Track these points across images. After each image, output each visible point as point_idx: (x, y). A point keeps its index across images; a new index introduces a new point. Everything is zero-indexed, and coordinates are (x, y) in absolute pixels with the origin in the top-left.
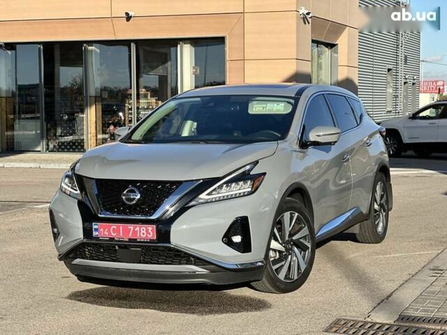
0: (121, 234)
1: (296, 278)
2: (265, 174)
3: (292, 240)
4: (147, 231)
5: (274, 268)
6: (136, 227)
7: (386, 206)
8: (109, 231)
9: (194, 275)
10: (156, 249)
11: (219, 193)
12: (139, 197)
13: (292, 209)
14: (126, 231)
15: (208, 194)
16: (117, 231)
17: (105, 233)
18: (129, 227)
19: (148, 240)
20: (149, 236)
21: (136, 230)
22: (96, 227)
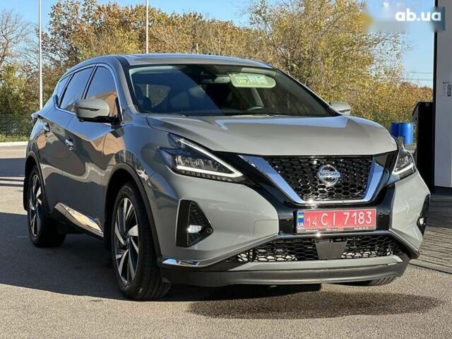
0: (334, 224)
4: (366, 216)
8: (318, 220)
12: (339, 175)
17: (313, 223)
18: (345, 214)
19: (367, 228)
20: (368, 223)
21: (353, 216)
22: (302, 217)
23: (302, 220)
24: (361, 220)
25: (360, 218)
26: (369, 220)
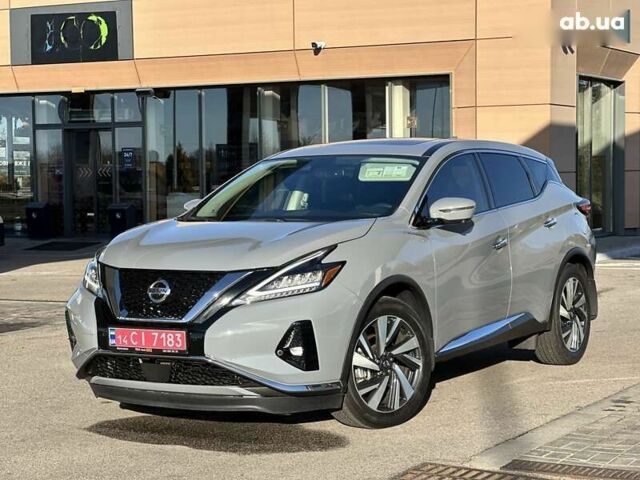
0: (143, 344)
1: (397, 407)
2: (343, 263)
3: (392, 356)
4: (175, 338)
5: (362, 392)
6: (162, 333)
7: (586, 312)
8: (128, 339)
9: (240, 400)
10: (188, 363)
11: (275, 288)
12: (168, 292)
13: (391, 312)
14: (150, 339)
15: (261, 290)
16: (138, 338)
17: (123, 341)
18: (153, 334)
19: (177, 352)
20: (177, 346)
21: (161, 337)
22: (113, 333)
23: (113, 337)
24: (171, 343)
25: (169, 340)
26: (178, 343)
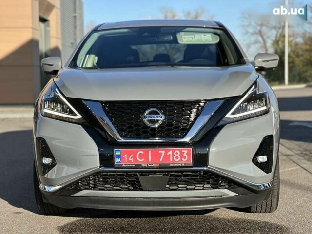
0: (150, 160)
4: (182, 154)
6: (169, 151)
12: (163, 118)
14: (156, 156)
15: (233, 113)
16: (145, 156)
17: (130, 159)
18: (160, 152)
19: (183, 165)
20: (184, 160)
21: (168, 154)
22: (119, 153)
24: (177, 158)
25: (176, 155)
26: (185, 157)
